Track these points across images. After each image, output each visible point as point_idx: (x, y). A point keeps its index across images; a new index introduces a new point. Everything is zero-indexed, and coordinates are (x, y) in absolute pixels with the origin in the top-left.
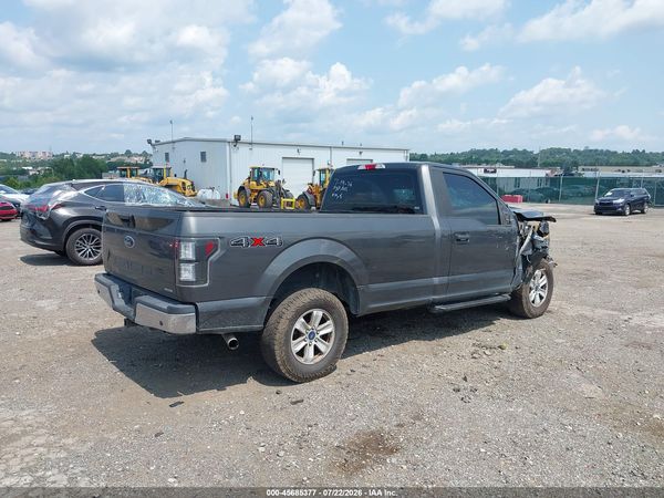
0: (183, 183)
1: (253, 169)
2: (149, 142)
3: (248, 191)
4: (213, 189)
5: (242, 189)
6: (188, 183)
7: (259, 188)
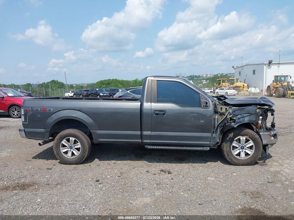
0: (244, 85)
1: (275, 77)
2: (233, 67)
3: (272, 88)
4: (255, 87)
5: (269, 87)
6: (246, 85)
7: (278, 86)
